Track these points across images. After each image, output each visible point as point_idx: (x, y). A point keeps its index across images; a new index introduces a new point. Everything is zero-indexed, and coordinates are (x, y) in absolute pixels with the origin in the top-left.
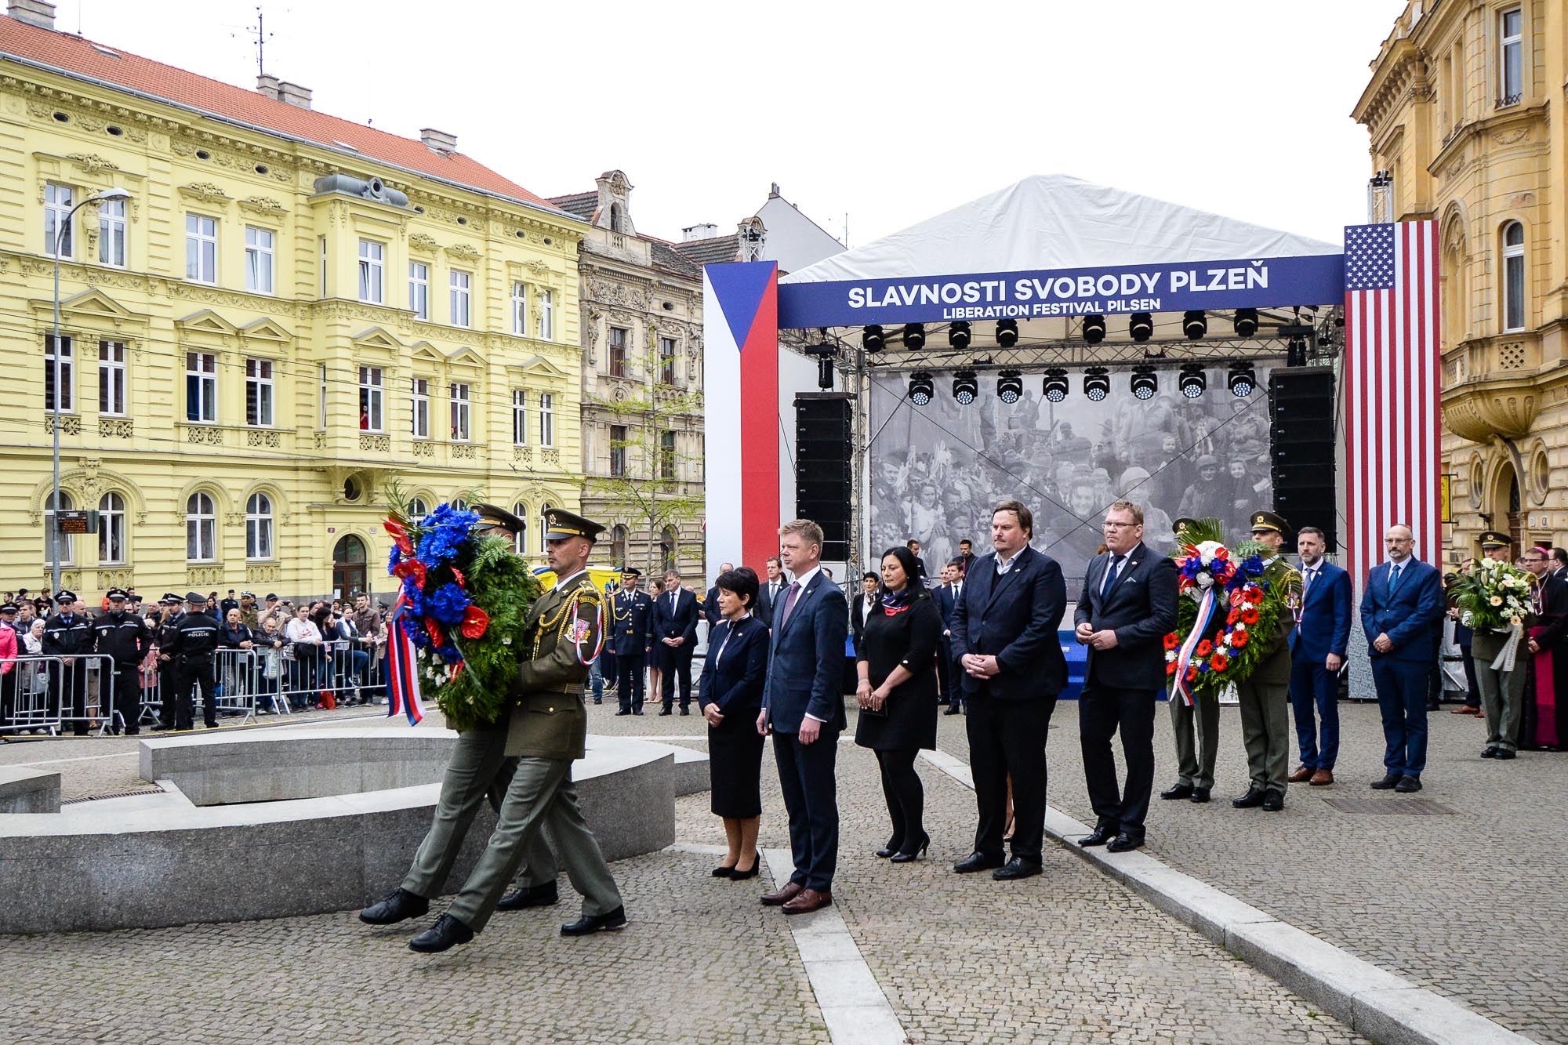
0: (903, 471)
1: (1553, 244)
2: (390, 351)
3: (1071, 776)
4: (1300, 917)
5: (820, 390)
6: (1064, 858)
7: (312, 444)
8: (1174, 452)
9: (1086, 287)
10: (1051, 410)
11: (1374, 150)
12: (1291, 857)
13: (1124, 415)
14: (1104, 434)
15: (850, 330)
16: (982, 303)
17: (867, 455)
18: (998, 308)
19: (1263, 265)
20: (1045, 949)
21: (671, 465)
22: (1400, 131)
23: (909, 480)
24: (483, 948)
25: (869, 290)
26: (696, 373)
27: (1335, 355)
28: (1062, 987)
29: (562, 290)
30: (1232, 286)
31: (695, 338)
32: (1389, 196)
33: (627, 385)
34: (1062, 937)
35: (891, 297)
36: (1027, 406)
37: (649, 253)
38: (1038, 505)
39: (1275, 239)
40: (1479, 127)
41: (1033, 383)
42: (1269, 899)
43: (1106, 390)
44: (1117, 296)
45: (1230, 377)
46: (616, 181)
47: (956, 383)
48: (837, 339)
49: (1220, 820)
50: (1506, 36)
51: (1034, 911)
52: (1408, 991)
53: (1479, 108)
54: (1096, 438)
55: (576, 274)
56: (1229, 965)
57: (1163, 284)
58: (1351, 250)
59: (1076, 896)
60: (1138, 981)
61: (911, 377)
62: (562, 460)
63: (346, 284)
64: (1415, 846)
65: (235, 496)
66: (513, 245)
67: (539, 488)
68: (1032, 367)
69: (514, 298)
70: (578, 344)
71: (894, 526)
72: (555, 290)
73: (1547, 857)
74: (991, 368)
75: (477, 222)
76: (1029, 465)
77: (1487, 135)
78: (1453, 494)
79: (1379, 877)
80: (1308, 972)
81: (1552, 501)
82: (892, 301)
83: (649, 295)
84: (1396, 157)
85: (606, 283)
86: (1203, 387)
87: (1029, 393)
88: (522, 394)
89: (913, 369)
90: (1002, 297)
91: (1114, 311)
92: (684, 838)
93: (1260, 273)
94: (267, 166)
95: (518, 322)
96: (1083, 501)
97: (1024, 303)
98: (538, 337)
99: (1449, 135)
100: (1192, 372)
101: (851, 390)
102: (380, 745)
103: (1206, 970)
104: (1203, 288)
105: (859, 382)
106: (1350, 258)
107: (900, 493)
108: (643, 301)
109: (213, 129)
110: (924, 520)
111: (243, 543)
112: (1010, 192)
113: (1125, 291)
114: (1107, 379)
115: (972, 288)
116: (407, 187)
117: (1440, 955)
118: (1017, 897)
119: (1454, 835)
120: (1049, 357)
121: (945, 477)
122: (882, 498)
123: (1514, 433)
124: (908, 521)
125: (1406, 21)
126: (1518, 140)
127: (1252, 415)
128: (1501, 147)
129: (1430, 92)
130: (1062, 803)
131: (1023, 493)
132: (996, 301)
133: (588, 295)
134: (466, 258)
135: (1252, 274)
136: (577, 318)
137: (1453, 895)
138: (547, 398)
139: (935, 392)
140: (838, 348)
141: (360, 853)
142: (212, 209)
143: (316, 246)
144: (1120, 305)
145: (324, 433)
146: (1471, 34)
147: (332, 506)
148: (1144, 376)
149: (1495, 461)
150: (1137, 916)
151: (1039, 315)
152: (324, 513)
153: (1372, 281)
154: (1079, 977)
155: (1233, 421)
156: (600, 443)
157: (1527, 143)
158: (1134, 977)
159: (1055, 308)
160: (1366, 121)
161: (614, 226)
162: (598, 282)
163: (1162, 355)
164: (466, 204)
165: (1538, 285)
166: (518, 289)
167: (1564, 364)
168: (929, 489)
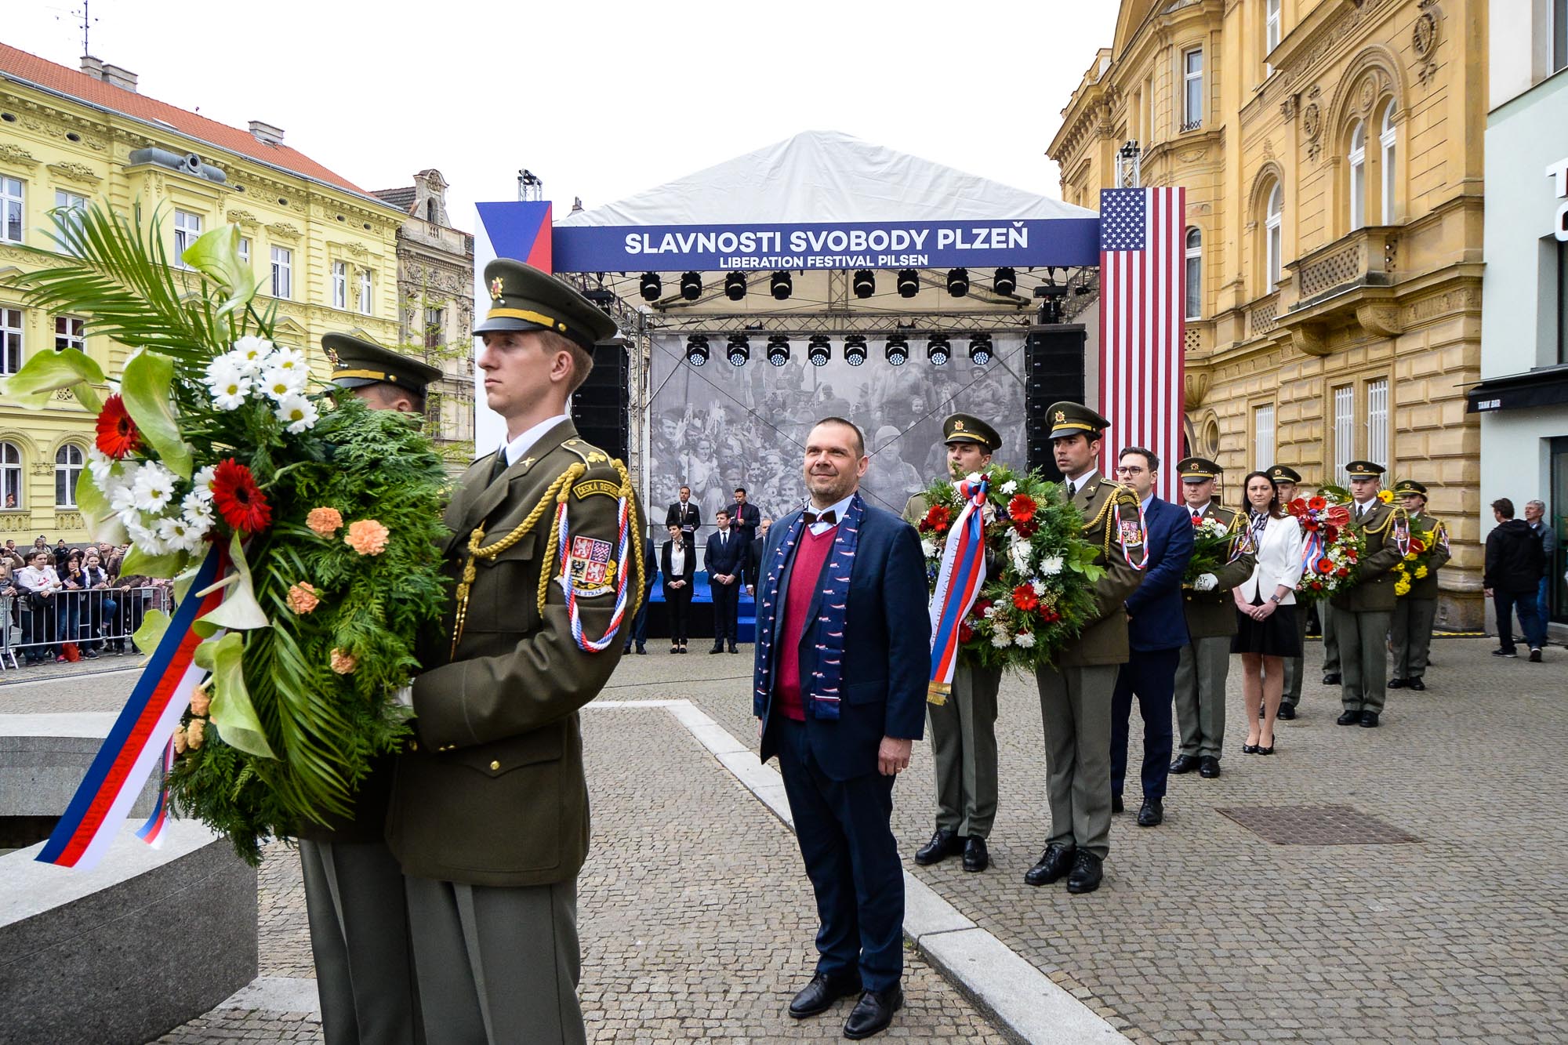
0: (681, 426)
1: (1226, 246)
8: (923, 413)
9: (858, 241)
10: (815, 374)
11: (1063, 182)
13: (879, 379)
14: (861, 396)
15: (628, 277)
16: (758, 253)
17: (647, 411)
18: (773, 259)
19: (1023, 226)
22: (1087, 164)
23: (686, 435)
25: (646, 236)
29: (381, 271)
30: (995, 245)
33: (442, 358)
35: (668, 244)
36: (793, 369)
37: (463, 244)
39: (1031, 204)
40: (1167, 147)
41: (799, 348)
43: (864, 356)
44: (888, 251)
45: (971, 347)
46: (432, 179)
47: (730, 347)
50: (1189, 72)
53: (1166, 131)
55: (394, 257)
57: (931, 241)
58: (1107, 212)
61: (689, 339)
65: (43, 447)
66: (334, 227)
68: (799, 334)
69: (334, 275)
70: (396, 319)
71: (672, 477)
72: (374, 270)
74: (761, 334)
75: (298, 204)
76: (795, 423)
77: (1173, 154)
82: (668, 248)
83: (463, 280)
85: (423, 267)
86: (948, 355)
87: (796, 358)
89: (691, 332)
90: (778, 249)
91: (885, 267)
93: (1020, 234)
94: (80, 134)
95: (339, 297)
97: (798, 255)
98: (357, 311)
100: (939, 342)
104: (967, 246)
106: (1105, 220)
107: (678, 446)
108: (457, 285)
109: (18, 92)
110: (700, 471)
111: (53, 491)
112: (788, 143)
113: (895, 247)
114: (864, 346)
115: (748, 238)
116: (228, 166)
120: (814, 325)
121: (718, 433)
122: (661, 451)
124: (685, 473)
125: (1093, 74)
126: (1198, 159)
127: (989, 381)
128: (1183, 165)
132: (771, 252)
133: (405, 276)
134: (287, 236)
135: (1013, 233)
136: (395, 297)
139: (711, 353)
142: (20, 171)
143: (131, 213)
144: (890, 260)
146: (1161, 69)
148: (897, 345)
151: (813, 267)
153: (1125, 243)
155: (973, 386)
157: (1205, 162)
159: (829, 261)
160: (1057, 158)
161: (431, 218)
162: (415, 266)
163: (913, 326)
164: (286, 187)
165: (1212, 281)
166: (339, 266)
167: (1237, 346)
168: (705, 444)
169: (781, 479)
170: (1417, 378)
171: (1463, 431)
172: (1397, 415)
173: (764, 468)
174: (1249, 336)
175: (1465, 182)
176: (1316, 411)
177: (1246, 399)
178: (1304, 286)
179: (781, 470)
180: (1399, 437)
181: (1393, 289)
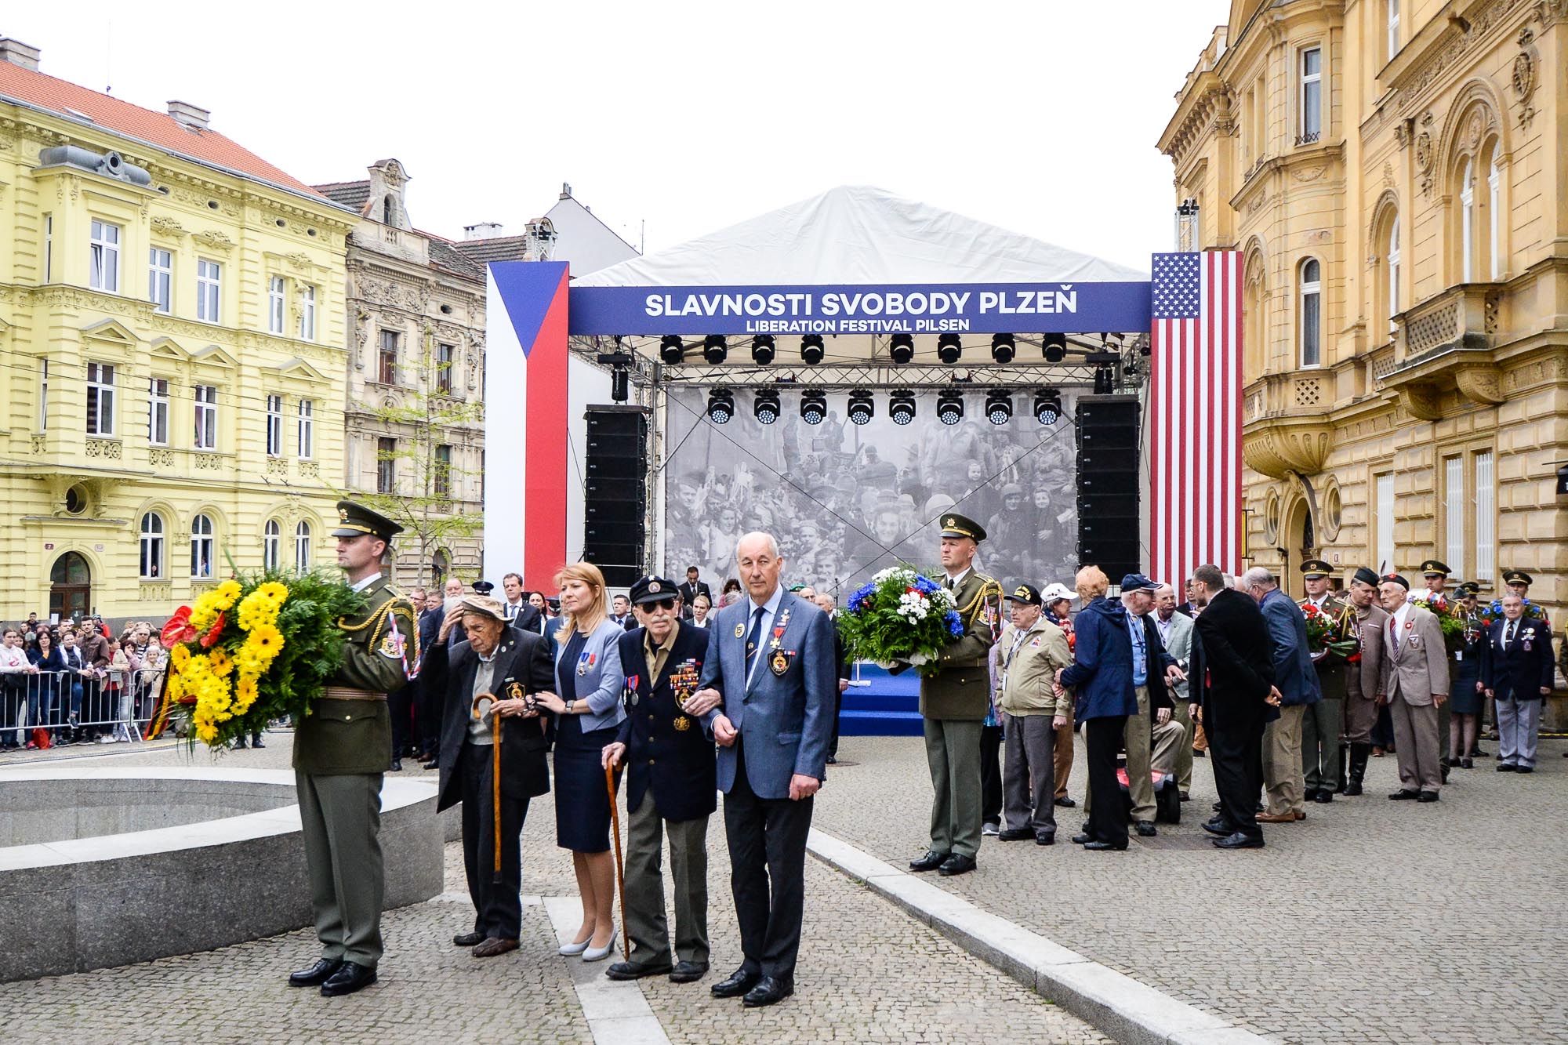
0: (702, 493)
1: (1347, 283)
2: (125, 346)
3: (874, 815)
4: (1111, 956)
5: (613, 402)
6: (868, 901)
7: (29, 448)
8: (980, 480)
9: (895, 304)
10: (856, 434)
11: (1178, 182)
12: (1100, 895)
13: (930, 440)
14: (910, 459)
15: (647, 340)
16: (787, 316)
17: (662, 475)
18: (803, 323)
19: (1071, 290)
20: (850, 998)
21: (446, 480)
22: (1203, 165)
23: (707, 503)
24: (217, 1015)
25: (668, 298)
26: (477, 382)
27: (1140, 385)
28: (868, 1039)
29: (327, 287)
30: (1041, 310)
31: (475, 345)
32: (1196, 225)
33: (399, 394)
34: (868, 984)
35: (692, 306)
36: (831, 428)
37: (426, 251)
38: (842, 531)
39: (1084, 264)
40: (1280, 163)
41: (837, 404)
42: (1080, 938)
43: (912, 413)
44: (926, 315)
45: (1036, 404)
46: (390, 170)
47: (757, 403)
48: (633, 350)
49: (1028, 858)
50: (1306, 74)
51: (838, 958)
52: (1223, 1031)
53: (1280, 144)
54: (901, 464)
55: (343, 270)
56: (1041, 1009)
57: (972, 305)
58: (1159, 277)
59: (880, 940)
60: (948, 1028)
61: (711, 393)
62: (321, 473)
63: (75, 269)
64: (1222, 881)
66: (273, 235)
67: (295, 505)
68: (837, 388)
69: (271, 293)
70: (344, 346)
71: (691, 552)
72: (318, 286)
73: (1350, 891)
74: (794, 387)
75: (231, 208)
76: (834, 490)
77: (1287, 171)
78: (1249, 529)
79: (1189, 914)
80: (1122, 1014)
81: (1343, 538)
82: (692, 310)
83: (425, 296)
84: (1199, 190)
85: (377, 281)
86: (1009, 413)
87: (834, 415)
88: (278, 399)
89: (713, 385)
90: (808, 312)
91: (923, 331)
92: (454, 887)
93: (1069, 298)
95: (276, 319)
96: (888, 528)
97: (830, 318)
98: (298, 337)
99: (1251, 170)
100: (999, 399)
101: (646, 403)
102: (100, 787)
103: (1017, 1015)
104: (1012, 311)
105: (654, 396)
106: (1157, 286)
107: (697, 516)
108: (418, 302)
110: (722, 546)
112: (819, 201)
113: (934, 311)
114: (913, 403)
115: (777, 300)
116: (150, 164)
117: (1253, 992)
118: (818, 943)
119: (1260, 870)
120: (854, 377)
121: (745, 501)
122: (678, 522)
123: (1307, 470)
124: (705, 547)
125: (1211, 54)
126: (1316, 177)
127: (1058, 444)
128: (1299, 184)
129: (1232, 126)
130: (865, 843)
131: (827, 518)
132: (802, 315)
133: (356, 293)
134: (217, 246)
135: (1060, 296)
136: (343, 318)
137: (1262, 931)
138: (307, 405)
139: (735, 409)
140: (633, 358)
141: (71, 908)
143: (41, 224)
144: (929, 325)
145: (43, 436)
146: (1274, 70)
147: (50, 519)
148: (950, 401)
149: (1290, 497)
150: (945, 959)
151: (846, 331)
152: (41, 527)
153: (1178, 310)
154: (887, 1027)
155: (1039, 450)
156: (367, 456)
157: (1325, 181)
158: (944, 1025)
159: (863, 325)
160: (1170, 152)
161: (387, 220)
162: (368, 279)
163: (969, 379)
164: (218, 187)
165: (1333, 323)
166: (276, 283)
167: (1358, 402)
168: (728, 513)
169: (817, 554)
170: (1518, 452)
171: (1556, 513)
172: (1500, 492)
173: (797, 542)
174: (1370, 390)
175: (1556, 242)
176: (1427, 484)
177: (1366, 465)
178: (1411, 341)
179: (817, 544)
180: (1503, 516)
181: (1492, 353)
